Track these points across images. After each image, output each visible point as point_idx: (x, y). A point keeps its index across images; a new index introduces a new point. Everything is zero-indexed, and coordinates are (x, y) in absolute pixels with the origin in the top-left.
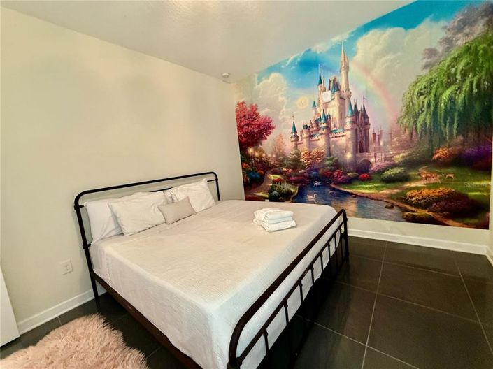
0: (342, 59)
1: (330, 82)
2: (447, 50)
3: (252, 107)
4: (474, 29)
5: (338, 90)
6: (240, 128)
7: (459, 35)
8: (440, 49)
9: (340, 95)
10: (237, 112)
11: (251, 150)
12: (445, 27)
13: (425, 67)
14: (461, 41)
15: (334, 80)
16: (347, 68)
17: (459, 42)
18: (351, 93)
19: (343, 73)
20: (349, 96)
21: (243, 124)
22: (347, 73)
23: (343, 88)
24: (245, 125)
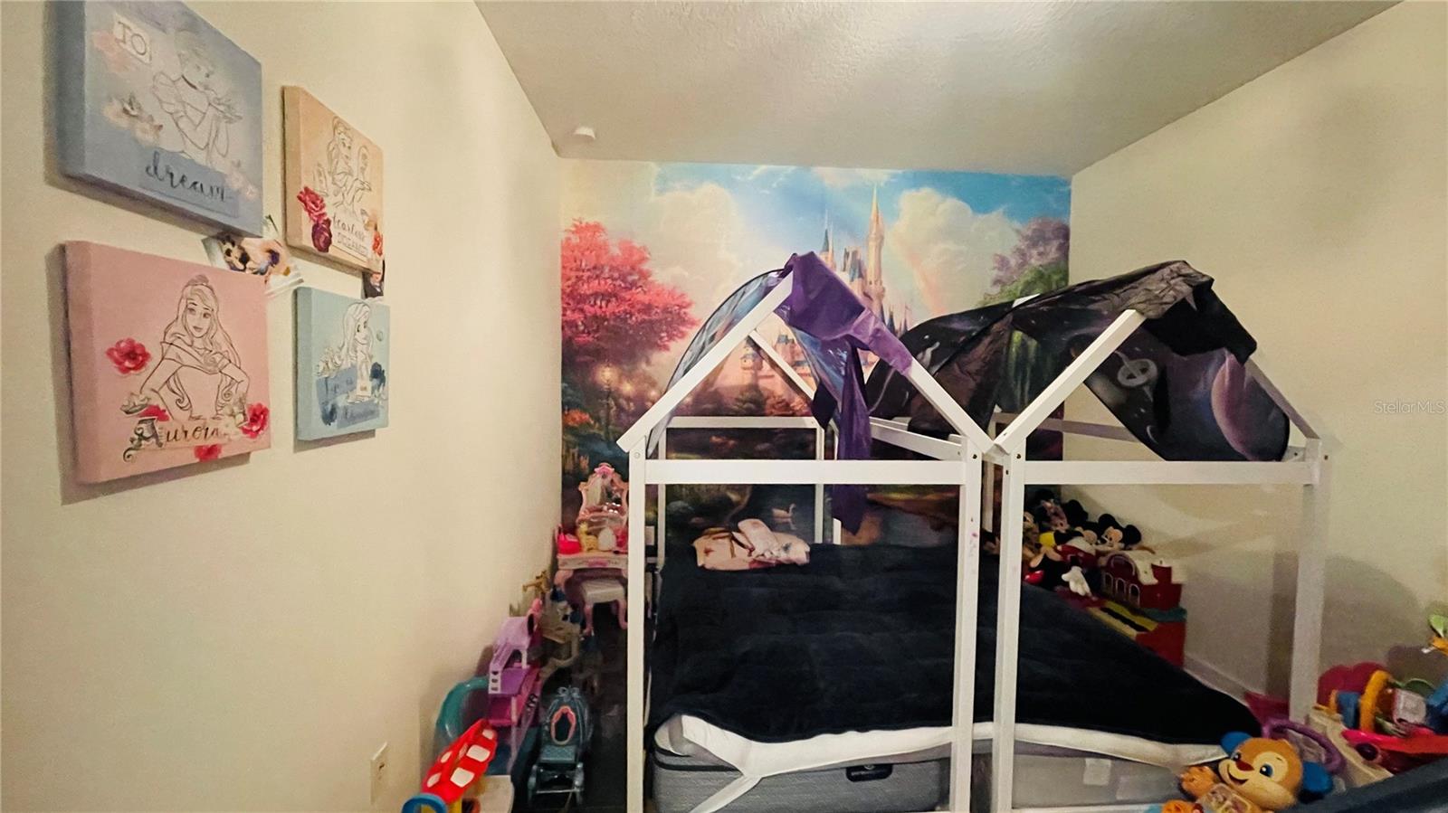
0: (873, 217)
1: (847, 254)
2: (1022, 265)
3: (628, 249)
4: (1048, 248)
5: (861, 276)
6: (572, 298)
7: (1034, 252)
8: (1013, 262)
9: (863, 287)
10: (567, 246)
11: (606, 375)
12: (1018, 231)
13: (997, 282)
14: (1035, 262)
15: (855, 253)
16: (881, 240)
17: (1033, 261)
18: (884, 290)
19: (872, 244)
20: (881, 296)
21: (585, 289)
22: (879, 247)
23: (871, 276)
24: (596, 295)
